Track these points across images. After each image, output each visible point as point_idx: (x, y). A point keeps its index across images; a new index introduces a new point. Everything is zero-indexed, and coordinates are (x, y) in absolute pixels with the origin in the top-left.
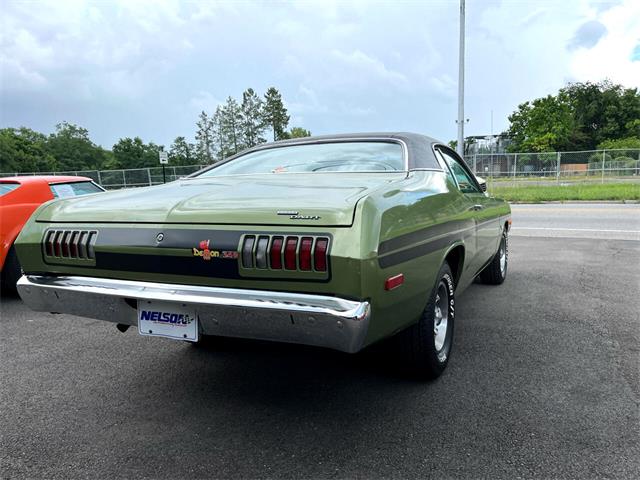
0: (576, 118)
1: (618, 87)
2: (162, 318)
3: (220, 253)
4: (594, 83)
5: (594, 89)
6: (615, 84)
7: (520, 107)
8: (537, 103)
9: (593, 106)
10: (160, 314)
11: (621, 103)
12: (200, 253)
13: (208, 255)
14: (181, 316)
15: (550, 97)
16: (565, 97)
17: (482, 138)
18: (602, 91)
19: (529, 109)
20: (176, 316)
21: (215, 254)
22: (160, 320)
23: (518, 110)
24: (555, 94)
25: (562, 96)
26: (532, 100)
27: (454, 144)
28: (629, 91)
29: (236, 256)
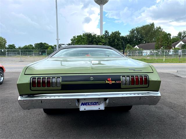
0: (87, 41)
1: (96, 35)
2: (90, 104)
3: (115, 82)
4: (91, 33)
5: (90, 34)
6: (95, 34)
7: (74, 37)
8: (78, 36)
9: (91, 38)
10: (89, 103)
11: (97, 38)
12: (108, 82)
13: (111, 82)
14: (98, 102)
15: (81, 35)
16: (84, 36)
17: (64, 44)
18: (92, 35)
19: (76, 38)
20: (96, 103)
21: (114, 82)
22: (89, 105)
23: (73, 38)
24: (82, 35)
25: (84, 35)
26: (76, 36)
27: (55, 46)
28: (98, 36)
29: (121, 82)
